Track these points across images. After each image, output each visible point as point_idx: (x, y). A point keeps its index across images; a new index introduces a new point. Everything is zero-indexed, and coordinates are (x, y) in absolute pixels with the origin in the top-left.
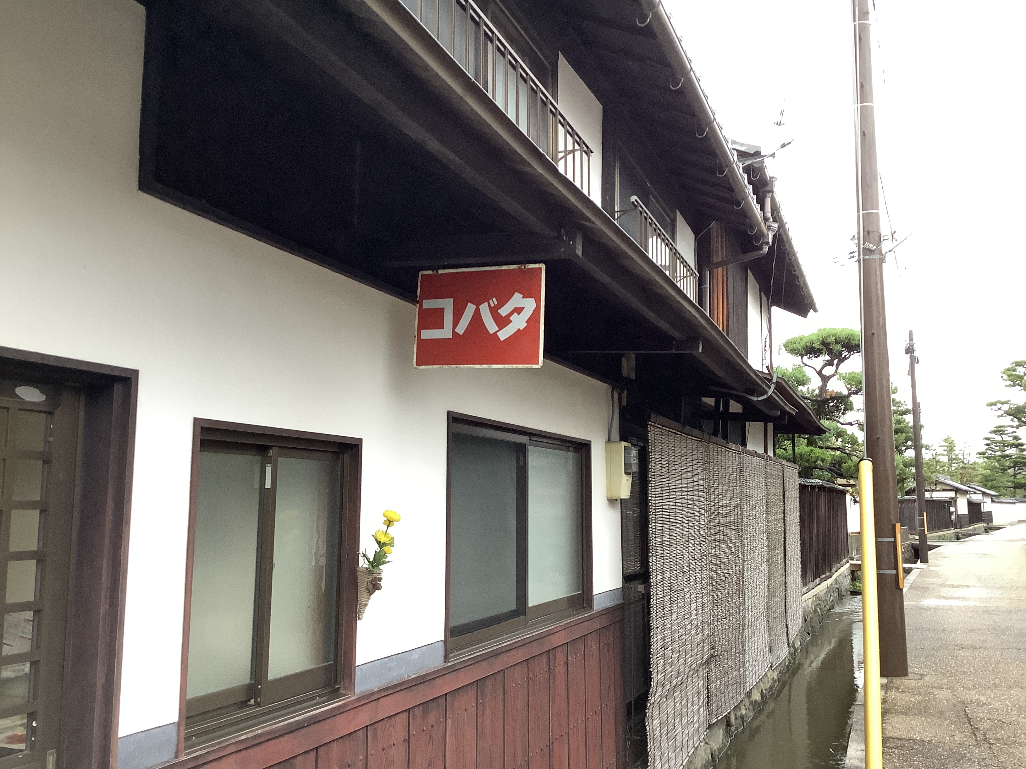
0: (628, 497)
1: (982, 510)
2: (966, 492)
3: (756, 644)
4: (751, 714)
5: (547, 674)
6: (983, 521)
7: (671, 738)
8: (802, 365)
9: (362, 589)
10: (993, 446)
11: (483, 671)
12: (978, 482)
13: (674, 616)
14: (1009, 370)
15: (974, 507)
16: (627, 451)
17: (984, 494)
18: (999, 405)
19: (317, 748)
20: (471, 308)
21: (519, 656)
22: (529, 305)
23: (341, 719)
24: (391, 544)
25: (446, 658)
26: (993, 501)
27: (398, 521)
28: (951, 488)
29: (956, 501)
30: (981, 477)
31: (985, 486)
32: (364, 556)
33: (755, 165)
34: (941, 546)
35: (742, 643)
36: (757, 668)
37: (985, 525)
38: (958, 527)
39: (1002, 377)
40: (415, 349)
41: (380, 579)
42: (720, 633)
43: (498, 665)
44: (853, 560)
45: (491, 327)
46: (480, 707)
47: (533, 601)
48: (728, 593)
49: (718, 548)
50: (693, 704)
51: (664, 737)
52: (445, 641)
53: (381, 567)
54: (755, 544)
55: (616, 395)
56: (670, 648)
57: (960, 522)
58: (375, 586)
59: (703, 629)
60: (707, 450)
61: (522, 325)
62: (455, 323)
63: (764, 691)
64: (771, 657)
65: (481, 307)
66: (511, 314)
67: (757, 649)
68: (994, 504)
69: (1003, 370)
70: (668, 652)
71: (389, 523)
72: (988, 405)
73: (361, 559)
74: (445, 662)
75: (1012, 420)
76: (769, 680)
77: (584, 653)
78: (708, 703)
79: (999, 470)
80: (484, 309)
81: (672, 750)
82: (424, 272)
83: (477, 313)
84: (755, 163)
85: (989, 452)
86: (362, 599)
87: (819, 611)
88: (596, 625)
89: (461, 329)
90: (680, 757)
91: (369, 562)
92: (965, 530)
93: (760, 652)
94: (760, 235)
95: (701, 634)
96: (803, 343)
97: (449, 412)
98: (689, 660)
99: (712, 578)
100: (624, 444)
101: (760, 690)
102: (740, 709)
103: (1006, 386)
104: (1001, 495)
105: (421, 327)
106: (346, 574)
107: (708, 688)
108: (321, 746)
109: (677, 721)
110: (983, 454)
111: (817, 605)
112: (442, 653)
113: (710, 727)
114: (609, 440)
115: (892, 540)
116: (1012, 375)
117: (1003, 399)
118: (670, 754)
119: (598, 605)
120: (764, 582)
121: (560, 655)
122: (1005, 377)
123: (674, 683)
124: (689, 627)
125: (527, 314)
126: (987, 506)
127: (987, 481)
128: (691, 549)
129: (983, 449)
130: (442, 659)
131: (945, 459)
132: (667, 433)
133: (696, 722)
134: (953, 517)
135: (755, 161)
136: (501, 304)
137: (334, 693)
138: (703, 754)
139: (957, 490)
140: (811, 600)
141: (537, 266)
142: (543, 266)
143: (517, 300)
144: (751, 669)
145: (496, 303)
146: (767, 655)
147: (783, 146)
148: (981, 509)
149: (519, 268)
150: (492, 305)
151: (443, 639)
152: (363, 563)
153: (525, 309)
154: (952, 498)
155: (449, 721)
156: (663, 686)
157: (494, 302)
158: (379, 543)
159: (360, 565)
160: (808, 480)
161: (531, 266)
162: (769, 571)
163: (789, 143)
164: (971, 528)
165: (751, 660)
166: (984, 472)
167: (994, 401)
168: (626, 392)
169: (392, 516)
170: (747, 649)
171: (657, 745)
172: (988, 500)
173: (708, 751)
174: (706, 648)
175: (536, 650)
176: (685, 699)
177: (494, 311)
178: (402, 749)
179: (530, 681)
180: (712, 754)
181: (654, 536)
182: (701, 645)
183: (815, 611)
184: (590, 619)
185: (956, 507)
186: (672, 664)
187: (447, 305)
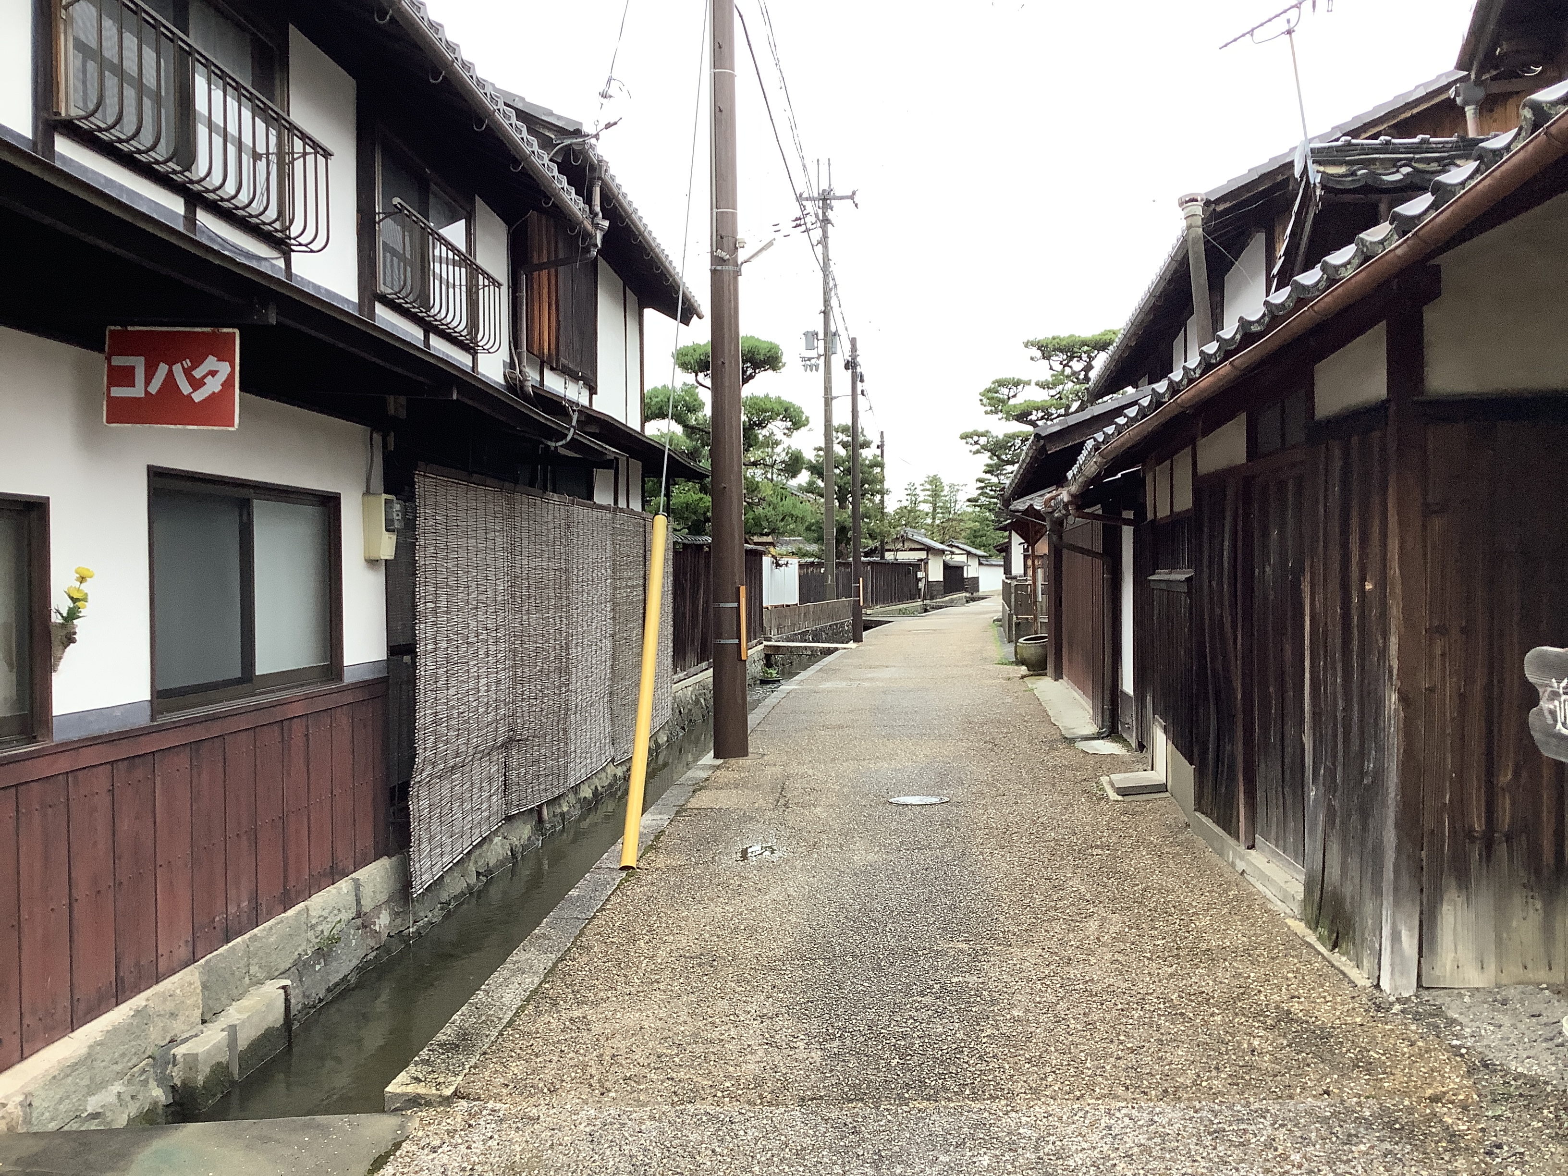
0: (392, 558)
1: (965, 576)
2: (943, 552)
3: (588, 734)
4: (577, 812)
5: (280, 745)
6: (966, 590)
7: (446, 823)
8: (696, 384)
9: (55, 642)
10: (988, 491)
11: (199, 733)
12: (964, 538)
13: (452, 691)
14: (989, 390)
15: (953, 574)
16: (389, 505)
17: (969, 553)
18: (976, 438)
19: (16, 786)
20: (163, 369)
21: (243, 723)
22: (224, 369)
23: (41, 763)
24: (85, 600)
25: (153, 718)
26: (980, 564)
27: (91, 577)
28: (922, 547)
29: (926, 563)
30: (968, 531)
31: (973, 544)
32: (58, 611)
33: (576, 147)
34: (890, 622)
35: (565, 731)
36: (589, 761)
37: (968, 595)
38: (928, 597)
39: (981, 400)
40: (105, 408)
41: (75, 633)
42: (526, 714)
43: (216, 729)
44: (770, 641)
45: (185, 388)
46: (195, 772)
47: (261, 668)
48: (541, 671)
49: (525, 617)
50: (481, 789)
51: (435, 821)
52: (151, 701)
53: (75, 622)
54: (590, 615)
55: (378, 438)
56: (445, 725)
57: (932, 591)
58: (70, 639)
59: (497, 708)
60: (511, 503)
61: (218, 388)
62: (148, 382)
63: (599, 788)
64: (612, 750)
65: (174, 367)
66: (205, 377)
67: (591, 739)
68: (982, 568)
69: (982, 390)
70: (442, 729)
71: (82, 579)
72: (962, 438)
73: (53, 614)
74: (152, 721)
75: (991, 458)
76: (609, 776)
77: (331, 726)
78: (505, 791)
79: (991, 523)
80: (177, 369)
81: (447, 835)
82: (112, 328)
83: (170, 373)
84: (575, 144)
85: (982, 499)
86: (56, 651)
87: (702, 701)
88: (349, 698)
89: (154, 388)
90: (459, 844)
91: (62, 617)
92: (938, 601)
93: (595, 743)
94: (587, 236)
95: (493, 713)
96: (696, 356)
97: (149, 467)
98: (475, 740)
99: (515, 652)
100: (385, 496)
101: (593, 787)
102: (560, 806)
103: (986, 413)
104: (990, 556)
105: (110, 384)
106: (38, 629)
107: (505, 775)
108: (22, 784)
109: (456, 805)
110: (975, 500)
111: (700, 694)
112: (149, 713)
113: (508, 819)
114: (368, 492)
115: (735, 605)
116: (993, 398)
117: (981, 429)
118: (444, 838)
119: (349, 678)
120: (605, 662)
121: (298, 728)
122: (985, 401)
123: (451, 763)
124: (474, 704)
125: (222, 377)
126: (972, 570)
127: (975, 537)
128: (481, 617)
129: (975, 494)
130: (148, 718)
131: (926, 508)
132: (444, 484)
133: (485, 810)
134: (921, 585)
135: (575, 141)
136: (195, 365)
137: (33, 739)
138: (500, 850)
139: (928, 549)
140: (690, 689)
141: (230, 330)
142: (237, 332)
143: (211, 362)
144: (578, 761)
145: (189, 364)
146: (607, 747)
147: (608, 126)
148: (962, 575)
149: (214, 332)
150: (186, 366)
151: (149, 698)
152: (56, 619)
153: (219, 374)
154: (921, 560)
155: (158, 779)
156: (434, 764)
157: (187, 363)
158: (72, 598)
159: (53, 620)
160: (698, 538)
161: (225, 330)
162: (614, 648)
163: (615, 123)
164: (947, 598)
165: (578, 751)
166: (972, 525)
167: (970, 430)
168: (393, 434)
169: (85, 573)
170: (573, 737)
171: (424, 826)
172: (974, 563)
173: (508, 847)
174: (501, 730)
175: (264, 718)
176: (469, 783)
177: (188, 373)
178: (107, 799)
179: (258, 750)
180: (512, 849)
181: (423, 601)
182: (494, 725)
183: (697, 701)
184: (340, 691)
185: (926, 571)
186: (447, 742)
187: (139, 364)
